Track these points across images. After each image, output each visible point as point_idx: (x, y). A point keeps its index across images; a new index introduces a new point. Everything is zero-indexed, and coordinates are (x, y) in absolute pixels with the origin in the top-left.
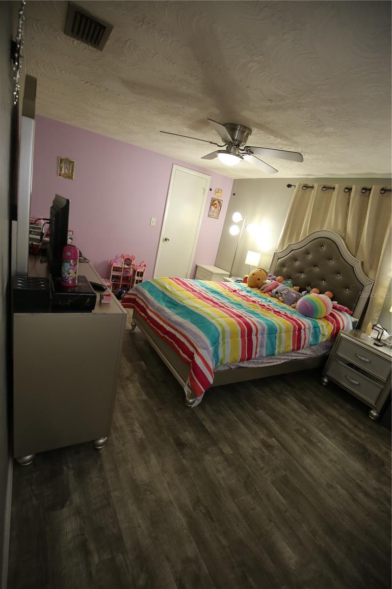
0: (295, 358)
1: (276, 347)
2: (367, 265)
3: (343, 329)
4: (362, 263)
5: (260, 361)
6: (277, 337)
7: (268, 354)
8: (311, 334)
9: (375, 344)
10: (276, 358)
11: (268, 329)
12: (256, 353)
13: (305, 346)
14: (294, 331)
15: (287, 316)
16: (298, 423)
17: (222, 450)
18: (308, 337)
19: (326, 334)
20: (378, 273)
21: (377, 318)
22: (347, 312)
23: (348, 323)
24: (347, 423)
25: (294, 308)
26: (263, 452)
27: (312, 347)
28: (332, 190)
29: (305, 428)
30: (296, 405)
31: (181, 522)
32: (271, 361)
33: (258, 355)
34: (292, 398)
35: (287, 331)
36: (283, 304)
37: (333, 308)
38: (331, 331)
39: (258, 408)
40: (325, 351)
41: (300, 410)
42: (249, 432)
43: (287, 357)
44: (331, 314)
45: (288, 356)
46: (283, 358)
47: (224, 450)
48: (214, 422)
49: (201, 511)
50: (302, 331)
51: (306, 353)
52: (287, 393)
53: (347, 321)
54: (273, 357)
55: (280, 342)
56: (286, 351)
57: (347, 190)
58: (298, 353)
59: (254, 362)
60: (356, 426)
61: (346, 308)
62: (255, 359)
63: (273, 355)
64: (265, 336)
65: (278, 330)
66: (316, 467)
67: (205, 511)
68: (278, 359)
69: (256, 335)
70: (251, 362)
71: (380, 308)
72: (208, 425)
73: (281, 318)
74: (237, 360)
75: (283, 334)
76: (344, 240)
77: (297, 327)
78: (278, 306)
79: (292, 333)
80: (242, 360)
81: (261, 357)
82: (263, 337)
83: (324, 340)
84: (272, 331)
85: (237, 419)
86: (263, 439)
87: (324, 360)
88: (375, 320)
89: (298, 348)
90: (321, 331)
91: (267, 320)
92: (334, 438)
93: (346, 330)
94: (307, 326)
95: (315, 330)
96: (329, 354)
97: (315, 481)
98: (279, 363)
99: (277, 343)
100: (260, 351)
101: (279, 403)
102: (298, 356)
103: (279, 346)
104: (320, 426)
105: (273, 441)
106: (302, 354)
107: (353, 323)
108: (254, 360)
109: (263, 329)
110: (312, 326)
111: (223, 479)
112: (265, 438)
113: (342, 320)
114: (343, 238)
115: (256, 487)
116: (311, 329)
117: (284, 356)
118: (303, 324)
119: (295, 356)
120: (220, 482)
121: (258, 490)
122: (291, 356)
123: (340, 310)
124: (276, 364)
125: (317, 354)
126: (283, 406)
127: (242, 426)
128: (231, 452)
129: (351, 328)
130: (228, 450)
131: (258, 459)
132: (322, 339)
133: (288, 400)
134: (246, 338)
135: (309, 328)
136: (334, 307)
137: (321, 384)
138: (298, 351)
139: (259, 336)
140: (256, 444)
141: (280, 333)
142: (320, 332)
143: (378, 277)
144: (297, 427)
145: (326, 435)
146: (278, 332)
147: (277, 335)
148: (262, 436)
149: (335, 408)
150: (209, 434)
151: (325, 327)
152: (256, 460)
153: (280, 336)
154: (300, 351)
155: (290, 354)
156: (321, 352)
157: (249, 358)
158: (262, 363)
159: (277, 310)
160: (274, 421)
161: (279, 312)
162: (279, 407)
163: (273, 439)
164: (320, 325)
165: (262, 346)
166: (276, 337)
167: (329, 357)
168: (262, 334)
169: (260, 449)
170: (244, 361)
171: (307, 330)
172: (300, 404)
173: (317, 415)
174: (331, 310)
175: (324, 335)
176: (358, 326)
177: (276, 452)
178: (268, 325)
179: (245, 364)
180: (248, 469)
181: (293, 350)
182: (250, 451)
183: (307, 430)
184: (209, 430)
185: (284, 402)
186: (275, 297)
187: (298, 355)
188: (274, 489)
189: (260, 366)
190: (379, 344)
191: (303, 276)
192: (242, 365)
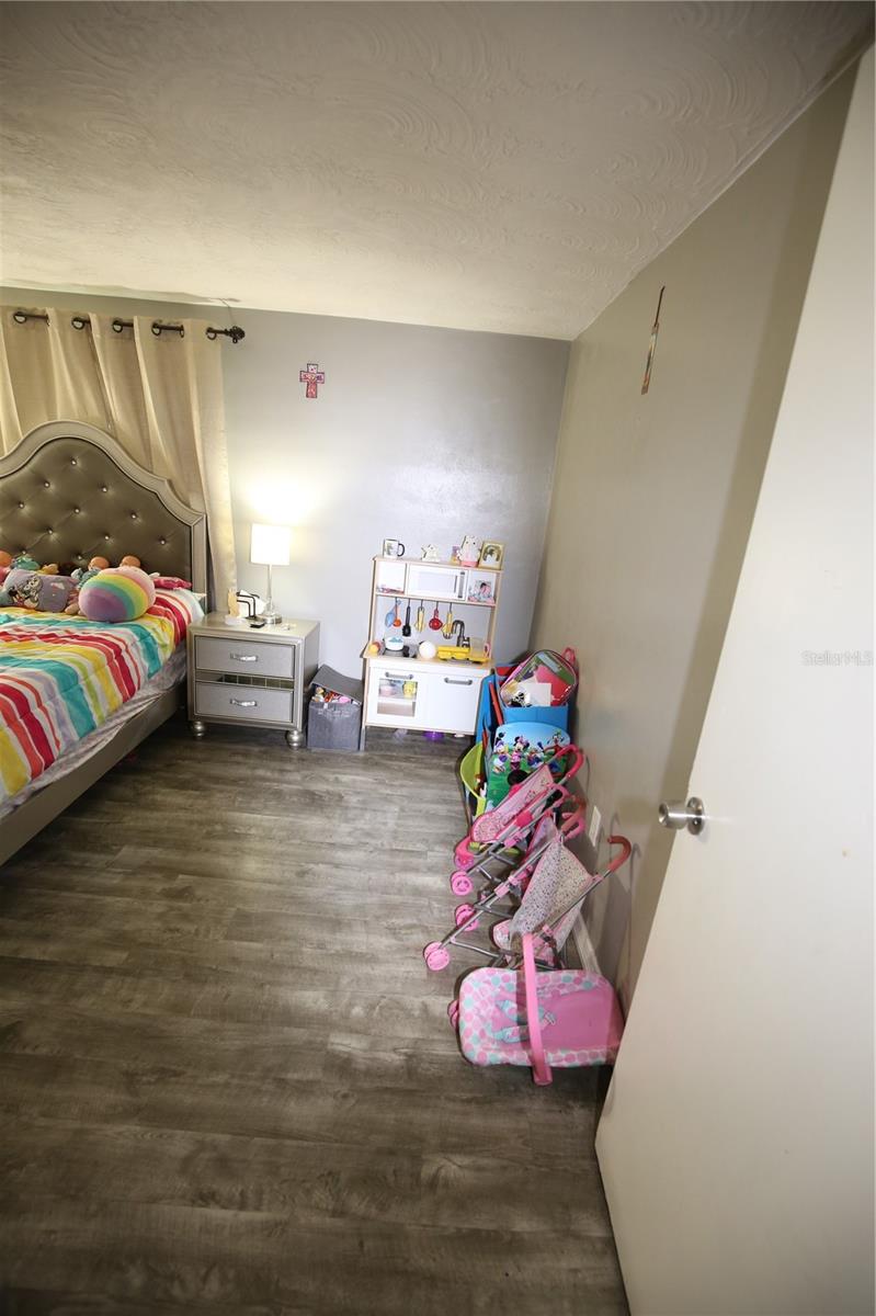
0: (133, 714)
1: (92, 709)
2: (180, 486)
3: (190, 621)
4: (170, 482)
5: (72, 755)
6: (84, 688)
7: (83, 731)
8: (142, 653)
9: (253, 626)
10: (98, 735)
11: (58, 680)
12: (57, 743)
13: (142, 681)
14: (110, 661)
15: (76, 637)
16: (201, 823)
17: (102, 967)
18: (138, 661)
19: (168, 642)
20: (205, 497)
21: (235, 581)
22: (181, 585)
23: (194, 608)
24: (269, 774)
25: (76, 614)
26: (179, 909)
27: (153, 678)
28: (42, 322)
29: (217, 823)
30: (177, 798)
31: (127, 1134)
32: (93, 743)
33: (63, 745)
34: (164, 791)
35: (97, 668)
36: (43, 614)
37: (156, 587)
38: (172, 633)
39: (114, 848)
40: (176, 676)
41: (190, 802)
42: (128, 899)
43: (118, 721)
44: (159, 601)
45: (118, 717)
46: (112, 725)
47: (108, 965)
48: (44, 937)
49: (149, 1083)
50: (124, 654)
51: (148, 694)
52: (149, 788)
53: (189, 602)
54: (93, 733)
55: (94, 696)
56: (113, 707)
57: (79, 325)
58: (134, 702)
59: (61, 766)
60: (282, 771)
61: (177, 580)
62: (61, 756)
63: (93, 728)
64: (59, 696)
65: (79, 672)
66: (269, 866)
67: (156, 1076)
68: (103, 732)
69: (40, 705)
70: (53, 768)
71: (233, 561)
72: (35, 952)
73: (67, 645)
74: (26, 780)
75: (93, 677)
76: (116, 439)
77: (112, 651)
78: (37, 622)
79: (107, 667)
80: (35, 774)
81: (71, 744)
82: (56, 703)
83: (168, 654)
84: (67, 680)
85: (89, 896)
86: (164, 889)
87: (181, 694)
88: (233, 585)
89: (132, 692)
90: (157, 640)
91: (40, 662)
92: (266, 807)
93: (196, 621)
94: (128, 642)
95: (147, 644)
96: (186, 676)
97: (280, 883)
98: (110, 739)
99: (90, 701)
100: (64, 735)
101: (148, 814)
102: (135, 709)
103: (96, 706)
104: (236, 804)
105: (182, 880)
106: (140, 700)
107: (200, 602)
108: (61, 760)
109: (49, 686)
110: (137, 639)
111: (145, 1004)
112: (167, 886)
113: (181, 604)
114: (111, 436)
115: (208, 965)
116: (139, 644)
117: (111, 721)
118: (120, 640)
119: (131, 711)
120: (144, 1016)
121: (214, 967)
122: (124, 714)
123: (168, 587)
124: (105, 743)
125: (166, 687)
126: (156, 814)
127: (109, 899)
128: (125, 955)
129: (201, 613)
130: (116, 958)
131: (178, 926)
132: (164, 655)
133: (159, 797)
134: (21, 721)
135: (134, 644)
136: (158, 586)
137: (195, 738)
138: (133, 698)
139: (47, 704)
140: (159, 906)
141: (85, 679)
142: (155, 643)
143: (210, 504)
144: (204, 831)
145: (253, 811)
146: (81, 677)
147: (82, 684)
148: (159, 887)
149: (238, 763)
150: (52, 964)
151: (159, 630)
152: (178, 930)
153: (89, 685)
154: (136, 697)
155: (121, 712)
156: (170, 682)
157: (50, 760)
158: (78, 757)
159: (43, 632)
160: (160, 850)
161: (53, 635)
162: (153, 819)
163: (181, 876)
164: (149, 630)
165: (62, 723)
166: (81, 690)
167: (189, 683)
168: (52, 697)
169: (172, 909)
170: (40, 773)
171: (133, 650)
172: (184, 792)
173: (221, 791)
174: (155, 593)
175: (164, 646)
176: (209, 607)
177: (199, 893)
178: (52, 671)
179: (46, 779)
180: (176, 952)
181: (125, 700)
182: (158, 924)
183: (222, 824)
184: (46, 958)
185: (154, 807)
186: (13, 605)
187: (135, 706)
188: (236, 943)
189: (77, 765)
190: (257, 623)
191: (53, 536)
192: (38, 784)
